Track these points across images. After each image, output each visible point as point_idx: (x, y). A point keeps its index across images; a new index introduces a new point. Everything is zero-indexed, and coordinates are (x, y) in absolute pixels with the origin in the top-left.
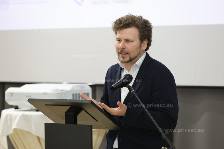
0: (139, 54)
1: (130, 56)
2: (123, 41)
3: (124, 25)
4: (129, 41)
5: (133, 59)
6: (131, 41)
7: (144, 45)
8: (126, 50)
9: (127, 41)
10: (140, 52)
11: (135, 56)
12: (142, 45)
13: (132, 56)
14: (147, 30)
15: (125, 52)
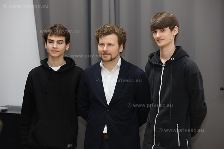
1: (111, 56)
2: (106, 45)
3: (107, 32)
4: (110, 45)
6: (112, 45)
7: (121, 48)
8: (109, 52)
9: (109, 45)
14: (124, 36)
15: (108, 53)
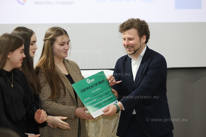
0: (141, 46)
2: (126, 40)
5: (137, 51)
7: (144, 39)
10: (141, 45)
11: (138, 49)
12: (142, 39)
13: (136, 48)
